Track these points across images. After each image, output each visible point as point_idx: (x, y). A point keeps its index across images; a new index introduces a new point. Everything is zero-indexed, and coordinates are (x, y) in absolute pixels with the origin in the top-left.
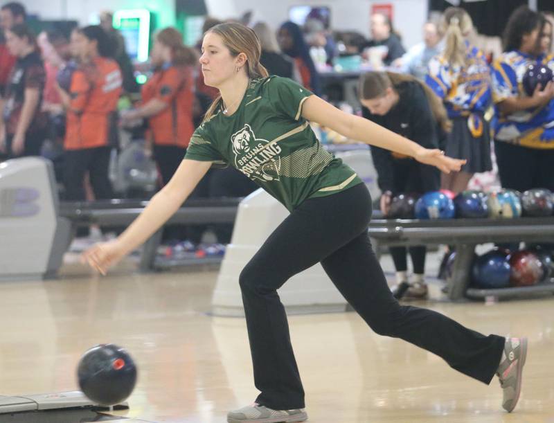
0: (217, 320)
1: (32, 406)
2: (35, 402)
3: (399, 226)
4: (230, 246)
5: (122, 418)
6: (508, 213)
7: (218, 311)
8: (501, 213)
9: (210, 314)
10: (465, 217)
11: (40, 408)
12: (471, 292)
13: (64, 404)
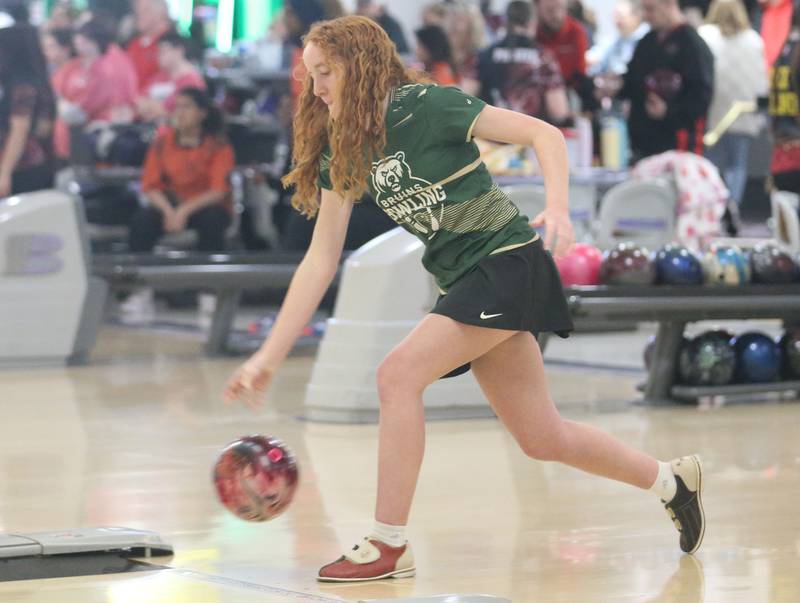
0: (312, 428)
1: (34, 549)
2: (38, 543)
3: (575, 294)
4: (332, 321)
5: (163, 568)
6: (732, 278)
7: (314, 414)
8: (722, 277)
9: (302, 419)
10: (671, 282)
11: (46, 552)
12: (677, 391)
13: (80, 547)
